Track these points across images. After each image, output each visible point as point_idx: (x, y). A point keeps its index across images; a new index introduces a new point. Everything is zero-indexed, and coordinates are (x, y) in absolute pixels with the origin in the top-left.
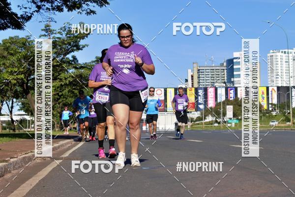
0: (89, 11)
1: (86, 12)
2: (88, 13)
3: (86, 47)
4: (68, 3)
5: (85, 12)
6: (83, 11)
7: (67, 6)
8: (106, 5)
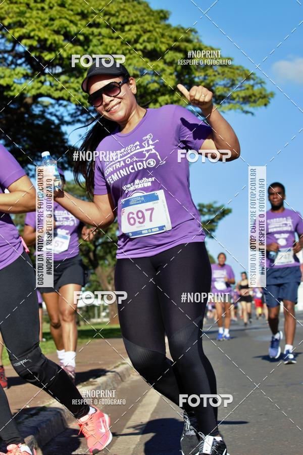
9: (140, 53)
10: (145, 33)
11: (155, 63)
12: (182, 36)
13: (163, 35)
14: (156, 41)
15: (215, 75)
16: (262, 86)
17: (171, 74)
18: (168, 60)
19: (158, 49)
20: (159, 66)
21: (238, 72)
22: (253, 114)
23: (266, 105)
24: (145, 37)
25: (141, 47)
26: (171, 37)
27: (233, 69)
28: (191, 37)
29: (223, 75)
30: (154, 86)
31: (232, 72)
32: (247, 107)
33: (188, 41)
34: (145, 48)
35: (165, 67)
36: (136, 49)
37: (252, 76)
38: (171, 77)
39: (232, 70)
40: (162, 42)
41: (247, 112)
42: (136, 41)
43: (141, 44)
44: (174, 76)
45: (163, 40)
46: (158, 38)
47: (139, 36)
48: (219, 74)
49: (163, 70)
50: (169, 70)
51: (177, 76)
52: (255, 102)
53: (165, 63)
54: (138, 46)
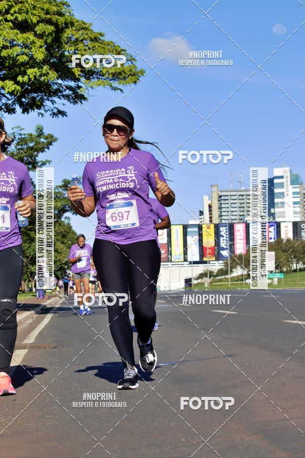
0: (55, 111)
1: (51, 113)
2: (54, 114)
3: (48, 164)
4: (23, 100)
5: (49, 113)
6: (46, 111)
7: (21, 104)
8: (83, 101)
9: (11, 24)
10: (16, 4)
11: (25, 35)
12: (55, 9)
13: (34, 8)
14: (27, 13)
15: (85, 50)
16: (132, 63)
17: (41, 47)
18: (38, 33)
19: (29, 21)
20: (30, 39)
21: (109, 47)
22: (121, 90)
23: (135, 82)
24: (16, 8)
25: (12, 18)
26: (43, 9)
27: (104, 44)
28: (63, 10)
29: (93, 50)
30: (23, 59)
31: (102, 48)
32: (116, 84)
33: (60, 14)
34: (16, 19)
35: (36, 39)
36: (6, 20)
37: (123, 52)
38: (41, 50)
39: (103, 46)
40: (33, 14)
41: (115, 89)
42: (7, 12)
43: (12, 15)
44: (43, 49)
45: (34, 12)
46: (30, 10)
47: (11, 7)
48: (89, 49)
49: (33, 43)
50: (39, 43)
51: (47, 49)
52: (125, 78)
53: (35, 35)
54: (9, 17)
